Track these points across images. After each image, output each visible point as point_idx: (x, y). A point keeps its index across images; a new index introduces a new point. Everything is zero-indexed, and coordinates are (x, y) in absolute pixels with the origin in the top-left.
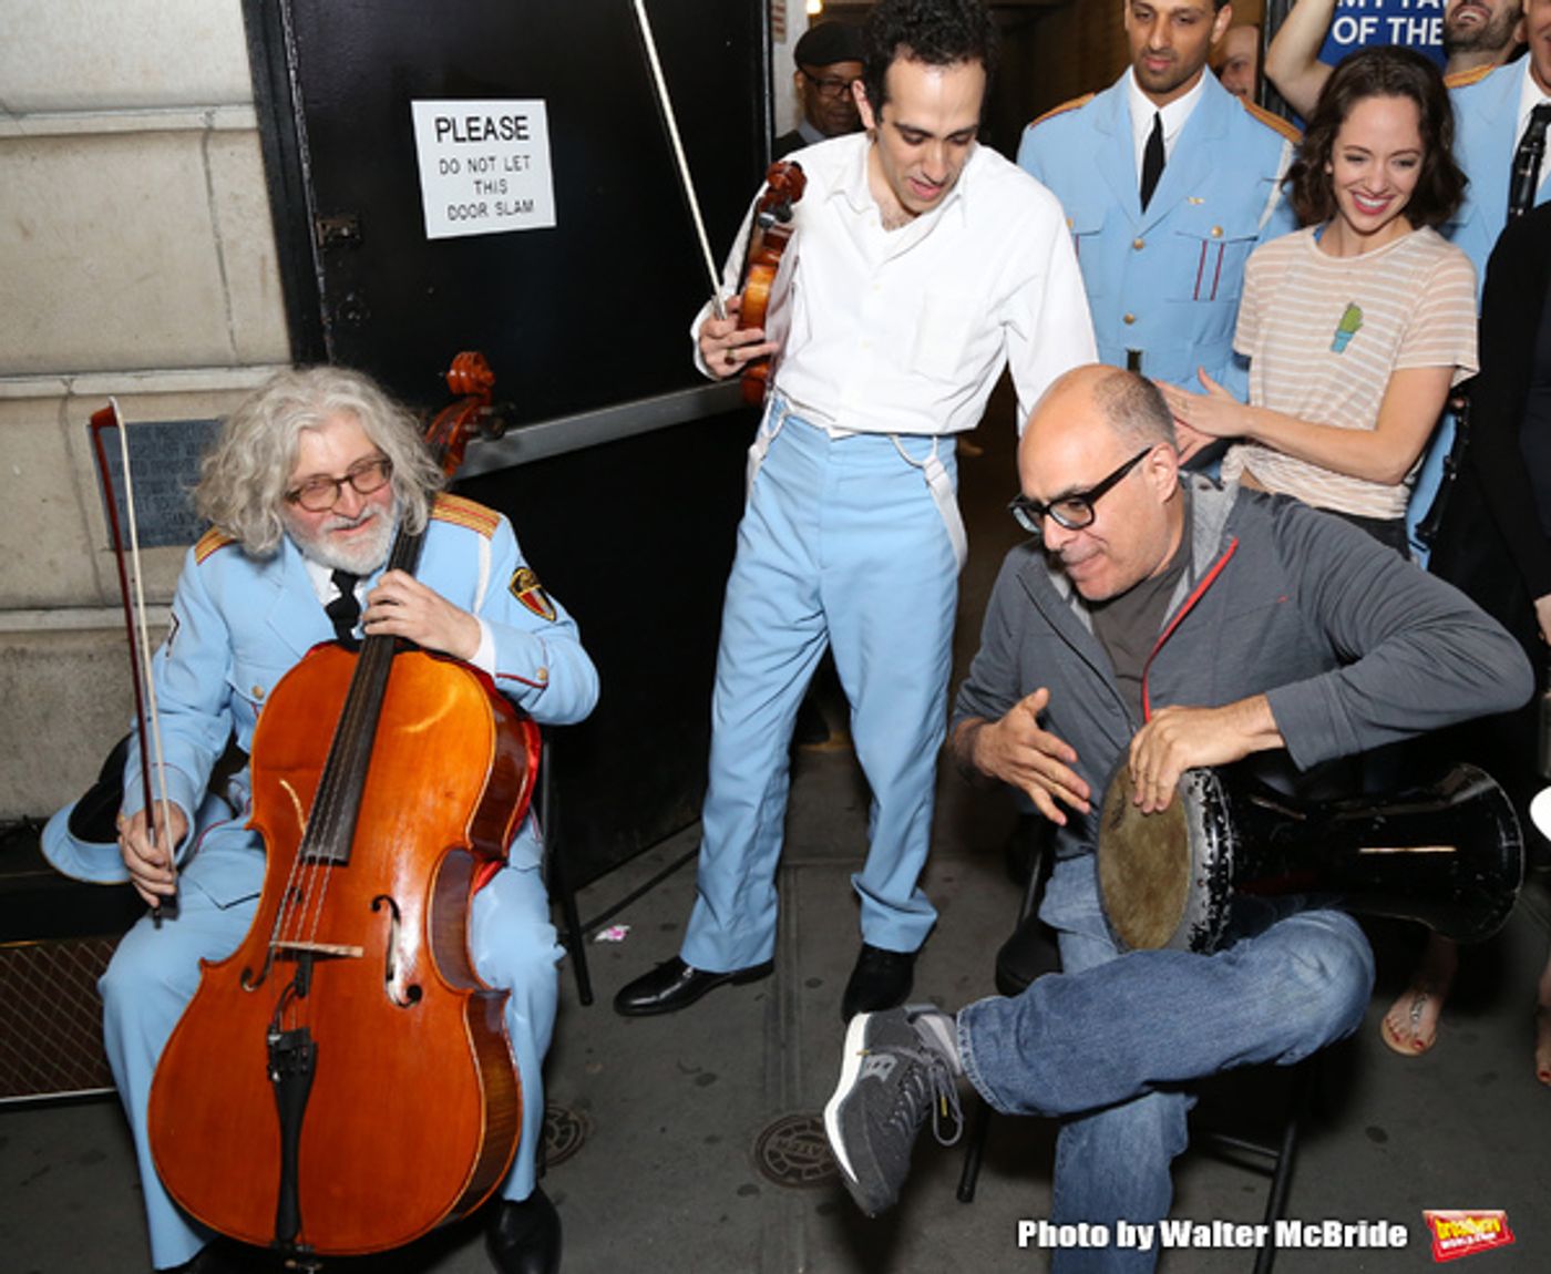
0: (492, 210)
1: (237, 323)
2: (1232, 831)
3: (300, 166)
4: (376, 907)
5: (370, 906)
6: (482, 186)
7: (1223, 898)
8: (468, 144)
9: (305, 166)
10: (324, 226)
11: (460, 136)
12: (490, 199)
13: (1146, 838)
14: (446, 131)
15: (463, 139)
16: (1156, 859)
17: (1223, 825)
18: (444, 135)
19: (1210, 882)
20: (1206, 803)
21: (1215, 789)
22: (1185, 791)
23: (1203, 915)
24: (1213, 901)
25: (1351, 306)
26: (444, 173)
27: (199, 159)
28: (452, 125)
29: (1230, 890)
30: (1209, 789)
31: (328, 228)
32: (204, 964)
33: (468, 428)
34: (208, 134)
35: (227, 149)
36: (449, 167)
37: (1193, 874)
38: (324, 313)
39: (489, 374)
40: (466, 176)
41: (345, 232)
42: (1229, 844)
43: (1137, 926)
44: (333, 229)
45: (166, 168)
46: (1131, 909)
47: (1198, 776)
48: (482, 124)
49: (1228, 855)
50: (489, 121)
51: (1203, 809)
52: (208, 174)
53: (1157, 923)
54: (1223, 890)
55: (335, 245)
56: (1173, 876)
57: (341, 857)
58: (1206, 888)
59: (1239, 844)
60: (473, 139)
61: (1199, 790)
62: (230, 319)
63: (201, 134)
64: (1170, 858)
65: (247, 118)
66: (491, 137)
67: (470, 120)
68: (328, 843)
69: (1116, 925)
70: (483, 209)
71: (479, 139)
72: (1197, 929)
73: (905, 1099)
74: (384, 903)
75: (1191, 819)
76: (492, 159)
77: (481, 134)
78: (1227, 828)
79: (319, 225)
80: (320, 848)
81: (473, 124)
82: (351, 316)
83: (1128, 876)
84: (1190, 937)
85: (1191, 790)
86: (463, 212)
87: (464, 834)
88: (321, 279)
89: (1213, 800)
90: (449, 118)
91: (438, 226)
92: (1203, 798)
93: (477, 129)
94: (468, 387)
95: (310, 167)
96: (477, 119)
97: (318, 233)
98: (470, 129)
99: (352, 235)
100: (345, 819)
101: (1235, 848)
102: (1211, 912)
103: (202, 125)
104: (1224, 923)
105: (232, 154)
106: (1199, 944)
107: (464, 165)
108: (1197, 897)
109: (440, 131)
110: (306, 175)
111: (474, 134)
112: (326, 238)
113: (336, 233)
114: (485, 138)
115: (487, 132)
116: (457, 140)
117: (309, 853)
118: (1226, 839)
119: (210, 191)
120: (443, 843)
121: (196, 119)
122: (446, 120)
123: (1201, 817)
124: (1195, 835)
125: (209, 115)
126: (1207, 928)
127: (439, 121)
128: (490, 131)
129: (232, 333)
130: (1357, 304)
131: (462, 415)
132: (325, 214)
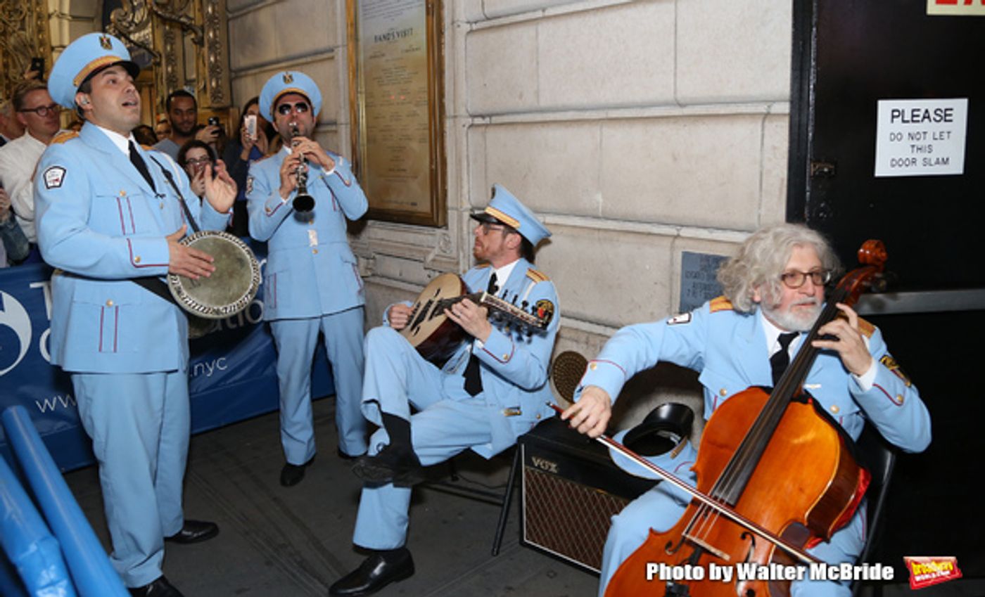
0: (920, 162)
1: (763, 212)
3: (807, 135)
4: (744, 537)
5: (740, 535)
6: (915, 149)
8: (911, 124)
9: (810, 134)
10: (815, 166)
11: (906, 119)
12: (920, 156)
14: (898, 116)
15: (907, 122)
18: (895, 120)
26: (892, 140)
27: (759, 128)
28: (902, 113)
31: (817, 167)
32: (651, 530)
33: (864, 283)
34: (767, 116)
35: (775, 124)
36: (896, 137)
38: (806, 212)
39: (884, 254)
40: (906, 142)
41: (826, 170)
44: (820, 167)
45: (744, 132)
48: (921, 114)
50: (927, 111)
52: (763, 136)
55: (817, 178)
57: (732, 503)
60: (913, 121)
62: (760, 208)
63: (762, 117)
65: (785, 108)
66: (926, 120)
67: (913, 111)
68: (727, 492)
70: (914, 161)
71: (918, 121)
74: (748, 537)
76: (925, 133)
77: (920, 119)
79: (812, 165)
80: (722, 494)
81: (915, 113)
82: (821, 214)
86: (901, 163)
87: (804, 515)
88: (808, 194)
90: (901, 110)
91: (883, 169)
93: (918, 116)
94: (869, 260)
95: (813, 135)
96: (918, 110)
97: (811, 169)
98: (913, 116)
99: (830, 172)
100: (739, 484)
103: (765, 111)
105: (776, 126)
107: (906, 136)
109: (893, 117)
110: (810, 138)
111: (915, 119)
112: (814, 172)
113: (820, 170)
114: (922, 121)
115: (924, 117)
116: (904, 121)
117: (716, 493)
119: (762, 144)
120: (791, 516)
121: (762, 109)
122: (898, 111)
125: (769, 107)
127: (893, 111)
128: (927, 116)
129: (759, 216)
131: (862, 275)
132: (816, 160)
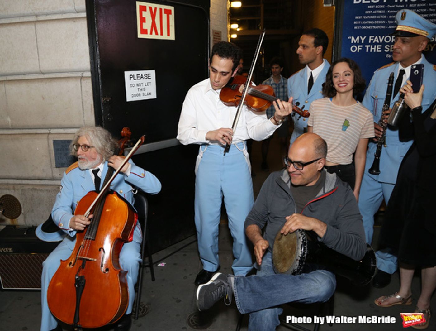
0: (142, 95)
2: (307, 250)
3: (99, 86)
4: (100, 250)
5: (99, 250)
6: (139, 89)
7: (302, 264)
8: (137, 80)
9: (100, 86)
10: (104, 99)
11: (135, 78)
12: (141, 93)
13: (286, 246)
14: (132, 78)
15: (136, 79)
16: (287, 251)
17: (306, 248)
18: (131, 79)
19: (299, 260)
20: (302, 242)
21: (305, 239)
22: (298, 238)
23: (296, 268)
24: (299, 265)
25: (346, 120)
26: (131, 87)
27: (80, 83)
28: (133, 76)
29: (304, 263)
30: (304, 238)
31: (105, 99)
32: (61, 261)
34: (82, 78)
35: (85, 81)
36: (132, 85)
37: (296, 258)
38: (103, 118)
39: (130, 132)
40: (136, 87)
41: (108, 100)
42: (306, 252)
44: (106, 100)
45: (73, 85)
47: (302, 235)
48: (140, 76)
49: (305, 255)
50: (142, 75)
51: (301, 243)
52: (81, 87)
53: (285, 266)
54: (302, 263)
55: (106, 104)
56: (291, 257)
57: (93, 239)
58: (298, 262)
59: (308, 253)
60: (138, 79)
61: (301, 238)
62: (84, 118)
63: (80, 78)
64: (291, 252)
65: (89, 74)
66: (142, 78)
67: (137, 75)
68: (91, 235)
70: (139, 95)
71: (139, 79)
72: (294, 270)
74: (102, 249)
75: (298, 245)
76: (142, 83)
77: (140, 78)
78: (306, 249)
80: (89, 236)
81: (138, 76)
82: (109, 118)
83: (280, 253)
84: (292, 272)
85: (299, 238)
86: (135, 95)
87: (120, 235)
88: (102, 111)
89: (304, 241)
90: (133, 75)
91: (129, 98)
92: (302, 240)
93: (139, 77)
94: (125, 135)
95: (102, 86)
96: (139, 75)
97: (103, 100)
98: (137, 77)
99: (110, 101)
100: (94, 230)
101: (307, 254)
102: (298, 267)
103: (81, 76)
104: (301, 270)
105: (86, 82)
106: (294, 273)
107: (136, 85)
108: (296, 263)
109: (131, 78)
110: (101, 88)
111: (138, 78)
112: (104, 102)
114: (141, 79)
115: (141, 78)
116: (134, 79)
117: (87, 237)
118: (305, 251)
119: (81, 90)
120: (115, 237)
121: (79, 74)
122: (132, 75)
123: (301, 245)
124: (298, 248)
125: (82, 74)
126: (296, 271)
127: (130, 75)
128: (142, 77)
129: (84, 121)
130: (347, 119)
132: (104, 96)
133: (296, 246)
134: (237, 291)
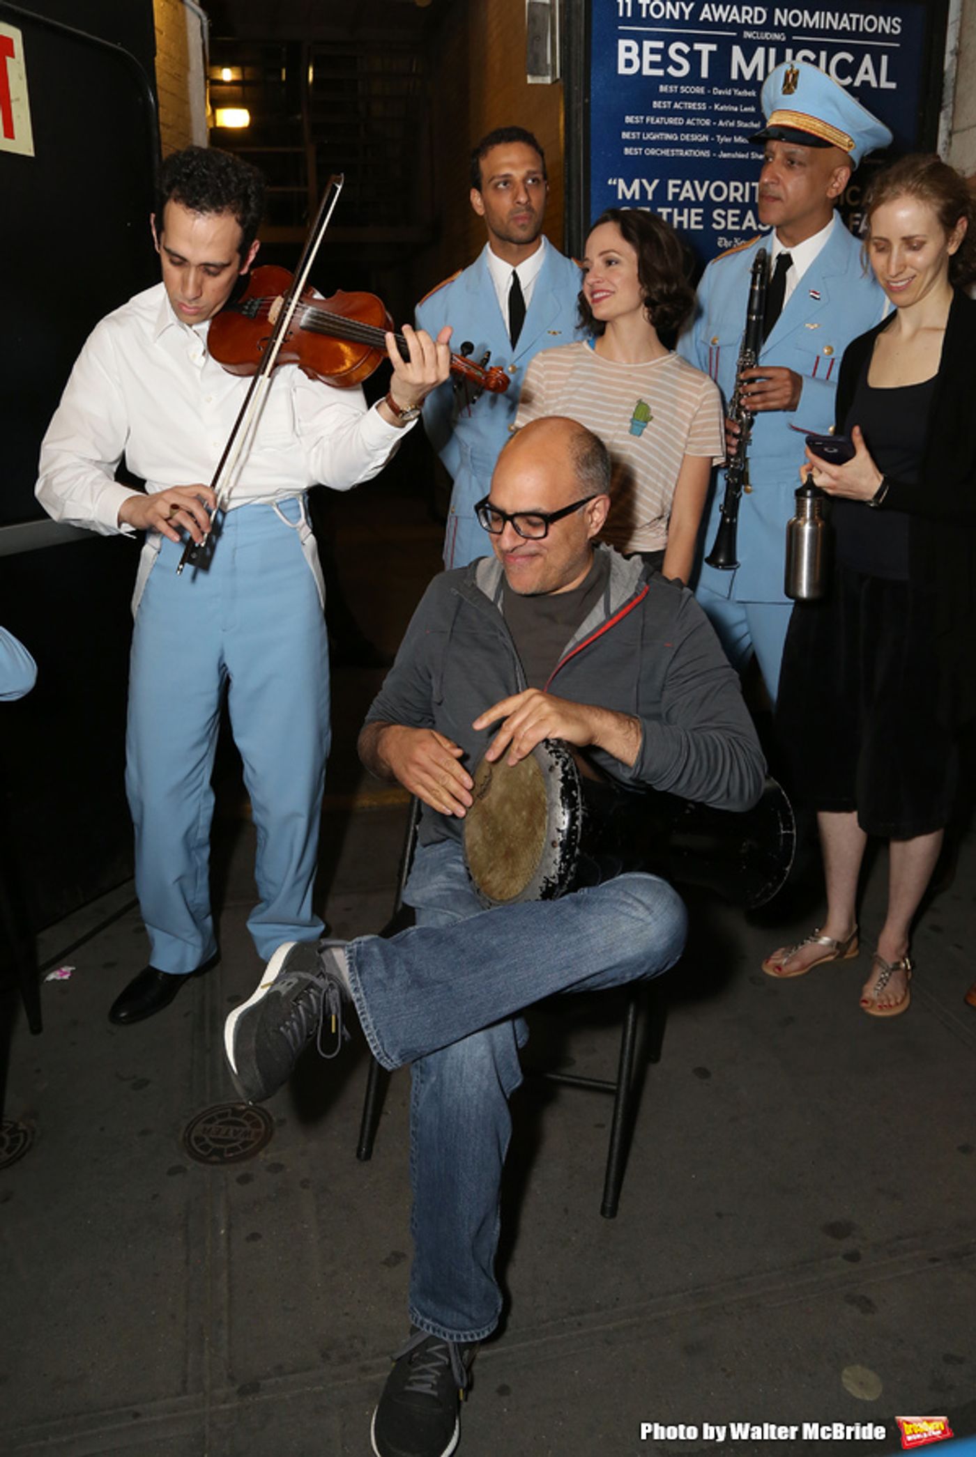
2: (583, 804)
7: (572, 856)
13: (508, 807)
16: (516, 824)
17: (576, 798)
19: (561, 844)
20: (563, 780)
21: (571, 769)
22: (547, 769)
23: (554, 871)
24: (563, 859)
25: (640, 402)
29: (577, 851)
30: (567, 768)
37: (548, 836)
42: (579, 813)
43: (495, 879)
46: (491, 864)
47: (558, 757)
49: (577, 823)
51: (561, 785)
53: (513, 876)
54: (572, 852)
56: (530, 838)
58: (558, 848)
59: (587, 815)
61: (559, 768)
64: (529, 823)
69: (476, 878)
72: (548, 881)
73: (297, 1012)
75: (550, 791)
78: (579, 800)
83: (490, 838)
84: (541, 888)
85: (551, 769)
89: (569, 777)
92: (561, 776)
101: (583, 817)
102: (560, 869)
104: (569, 878)
106: (549, 893)
108: (550, 855)
118: (577, 810)
123: (559, 791)
124: (553, 804)
126: (556, 881)
130: (645, 401)
133: (544, 797)
134: (365, 994)
